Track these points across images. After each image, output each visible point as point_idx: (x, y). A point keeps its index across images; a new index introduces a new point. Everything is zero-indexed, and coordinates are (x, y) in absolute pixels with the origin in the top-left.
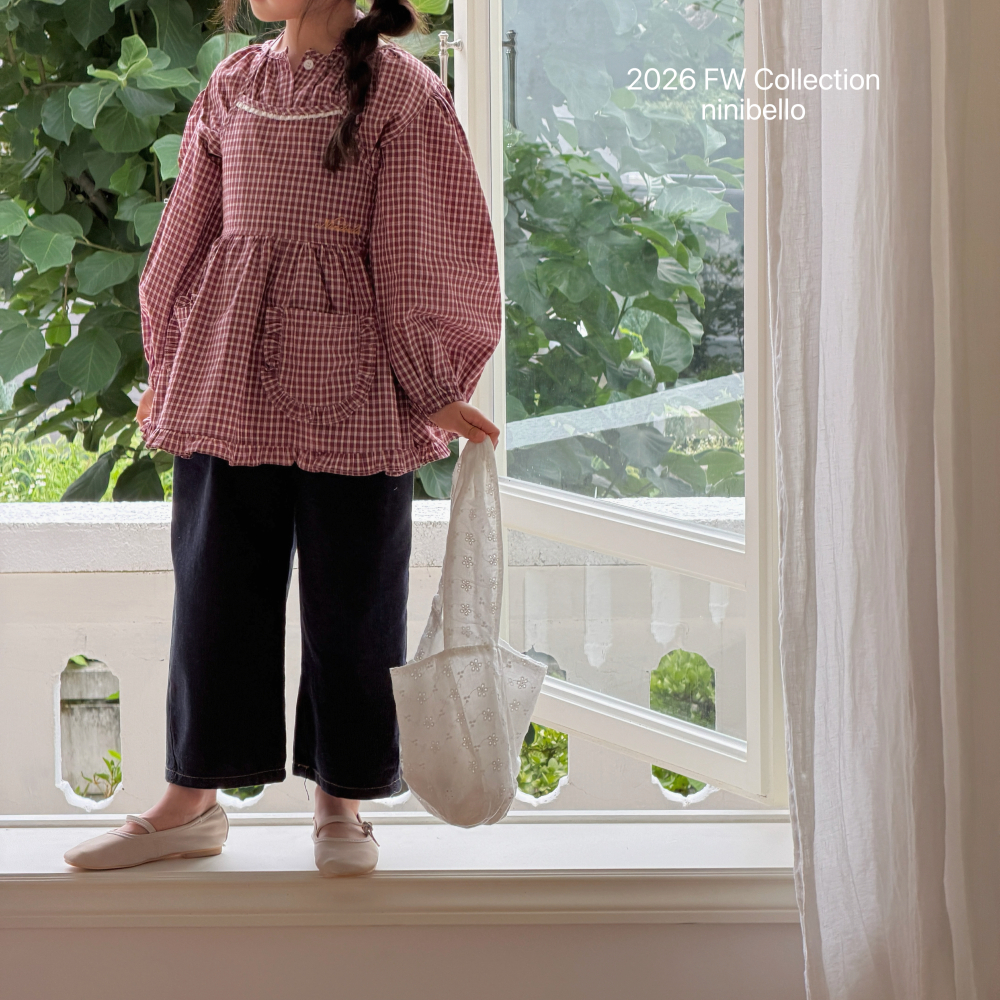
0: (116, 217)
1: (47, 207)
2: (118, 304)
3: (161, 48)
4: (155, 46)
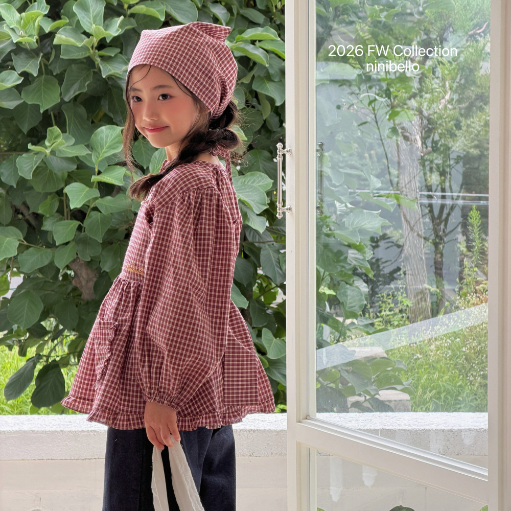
0: (42, 229)
2: (40, 276)
3: (69, 133)
4: (66, 132)
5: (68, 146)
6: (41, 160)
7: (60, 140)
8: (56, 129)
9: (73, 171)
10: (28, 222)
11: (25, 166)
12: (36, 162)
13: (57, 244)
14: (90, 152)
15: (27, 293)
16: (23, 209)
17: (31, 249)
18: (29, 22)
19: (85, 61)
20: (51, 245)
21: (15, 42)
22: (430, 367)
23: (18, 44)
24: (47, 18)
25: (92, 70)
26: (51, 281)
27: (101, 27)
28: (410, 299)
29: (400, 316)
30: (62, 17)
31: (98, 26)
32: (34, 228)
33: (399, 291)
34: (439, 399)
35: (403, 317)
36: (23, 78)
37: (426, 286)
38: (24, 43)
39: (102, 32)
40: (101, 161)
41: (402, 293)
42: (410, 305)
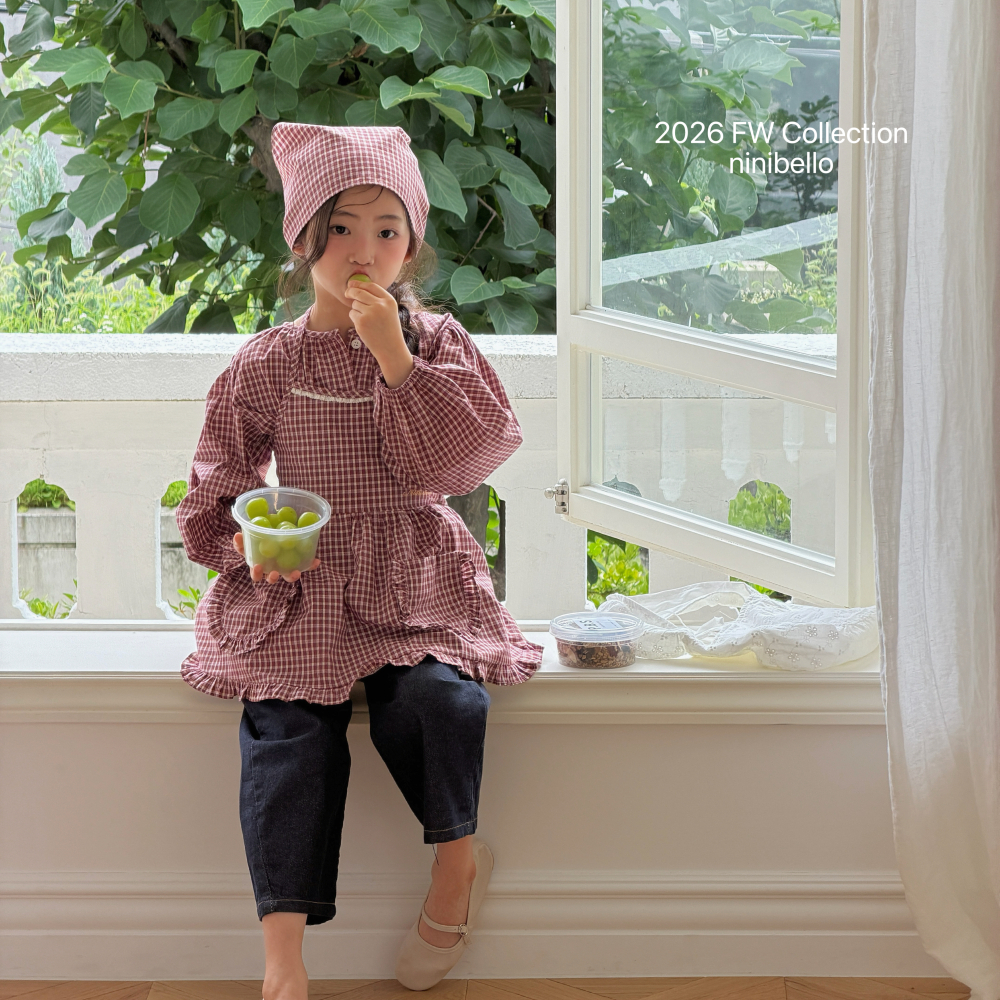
0: (197, 64)
1: (128, 53)
2: (195, 149)
10: (173, 54)
13: (222, 91)
15: (173, 177)
16: (165, 32)
17: (179, 99)
20: (214, 94)
26: (213, 158)
32: (184, 66)
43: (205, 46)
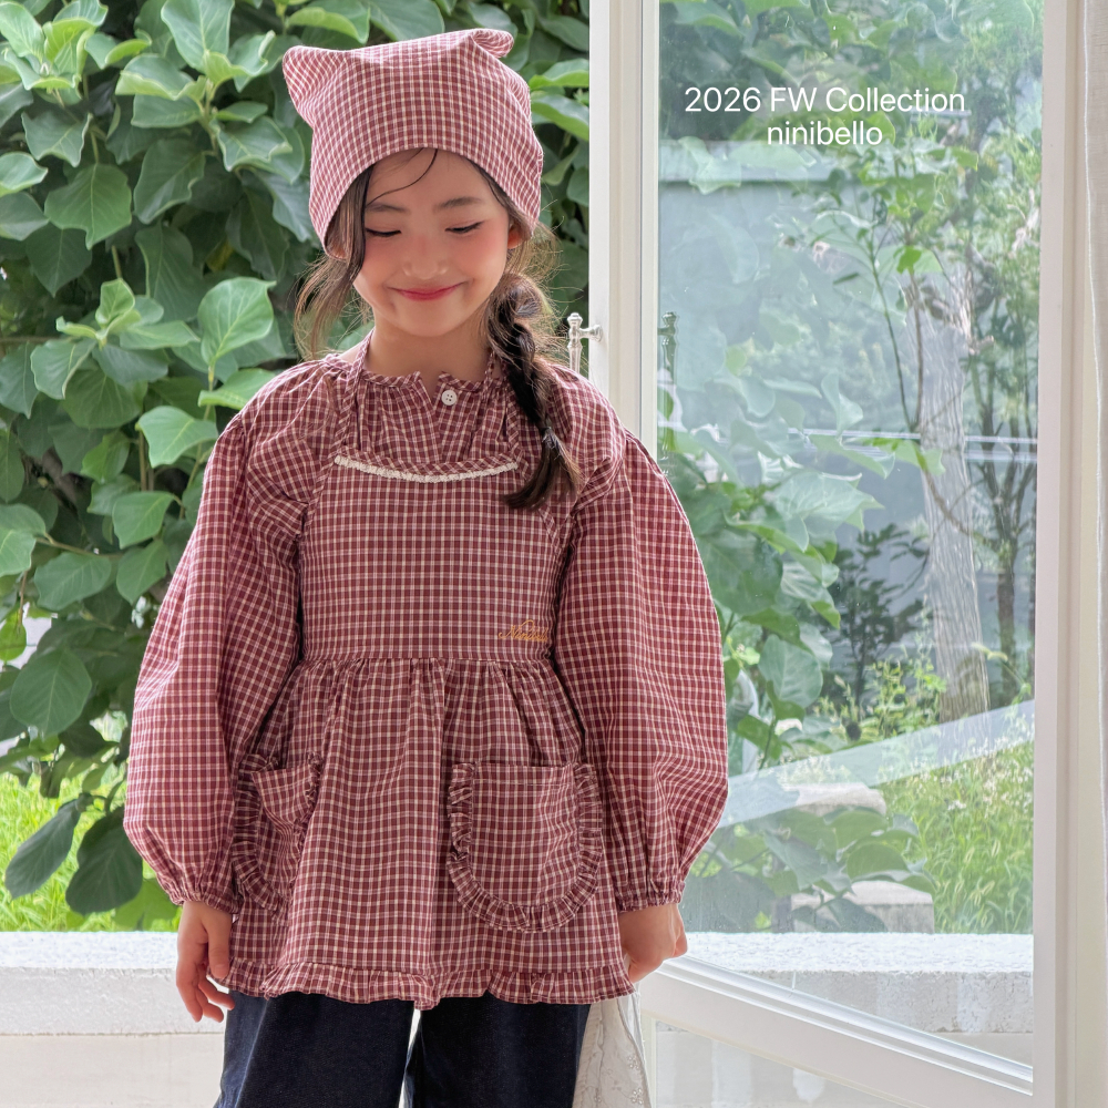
0: (89, 510)
2: (88, 616)
3: (152, 296)
4: (144, 293)
5: (148, 325)
6: (86, 355)
7: (128, 311)
8: (120, 286)
9: (159, 382)
10: (60, 495)
11: (51, 368)
12: (76, 359)
13: (122, 546)
14: (196, 339)
15: (57, 654)
16: (48, 465)
17: (64, 556)
18: (61, 44)
19: (189, 132)
20: (110, 548)
21: (28, 88)
22: (984, 829)
23: (36, 94)
24: (102, 35)
25: (204, 153)
26: (112, 628)
27: (224, 58)
28: (942, 676)
29: (919, 713)
30: (138, 32)
31: (216, 54)
32: (74, 509)
33: (919, 657)
34: (1003, 901)
35: (926, 716)
36: (46, 171)
37: (978, 646)
38: (49, 91)
39: (225, 66)
40: (223, 358)
41: (924, 663)
42: (942, 689)
43: (100, 486)
